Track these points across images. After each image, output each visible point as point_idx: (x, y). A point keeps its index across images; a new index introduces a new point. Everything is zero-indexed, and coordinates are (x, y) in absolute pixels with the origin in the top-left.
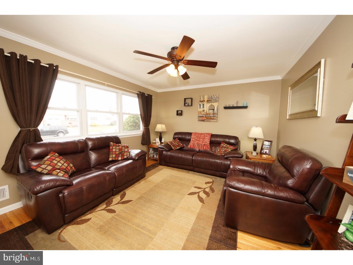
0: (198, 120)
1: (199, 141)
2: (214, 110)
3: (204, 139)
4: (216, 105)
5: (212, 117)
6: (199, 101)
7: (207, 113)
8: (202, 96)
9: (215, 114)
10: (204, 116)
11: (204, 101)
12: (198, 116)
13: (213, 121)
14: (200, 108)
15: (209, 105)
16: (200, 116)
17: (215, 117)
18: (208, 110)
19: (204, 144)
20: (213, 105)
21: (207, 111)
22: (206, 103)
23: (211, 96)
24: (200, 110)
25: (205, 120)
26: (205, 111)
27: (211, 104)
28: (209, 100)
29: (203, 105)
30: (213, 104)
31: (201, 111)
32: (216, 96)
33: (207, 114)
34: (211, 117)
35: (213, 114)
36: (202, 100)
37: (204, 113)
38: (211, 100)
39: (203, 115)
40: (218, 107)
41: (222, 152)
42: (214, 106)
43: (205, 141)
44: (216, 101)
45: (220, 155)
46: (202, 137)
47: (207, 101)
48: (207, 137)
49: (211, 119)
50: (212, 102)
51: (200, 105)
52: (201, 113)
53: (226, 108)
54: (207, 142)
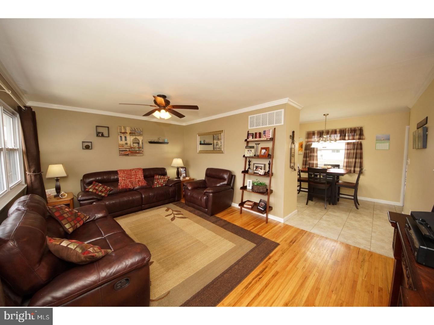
0: (120, 155)
1: (131, 178)
2: (138, 143)
3: (136, 175)
4: (140, 138)
5: (138, 151)
6: (119, 132)
7: (131, 146)
8: (122, 127)
9: (140, 147)
10: (128, 150)
11: (127, 133)
12: (119, 150)
13: (139, 155)
14: (122, 140)
15: (132, 138)
16: (122, 149)
17: (140, 150)
18: (132, 143)
19: (138, 180)
20: (137, 139)
21: (130, 144)
22: (129, 136)
23: (134, 129)
24: (121, 142)
25: (129, 155)
26: (129, 145)
27: (135, 137)
28: (132, 133)
29: (125, 137)
30: (137, 137)
31: (122, 144)
32: (139, 130)
33: (131, 148)
34: (136, 151)
35: (138, 148)
36: (123, 131)
37: (127, 147)
38: (134, 133)
39: (126, 149)
40: (142, 141)
41: (162, 183)
42: (139, 140)
43: (138, 177)
44: (140, 135)
45: (160, 186)
46: (133, 174)
47: (130, 133)
48: (139, 173)
49: (136, 153)
50: (136, 136)
51: (121, 137)
52: (123, 146)
53: (151, 142)
54: (141, 178)
